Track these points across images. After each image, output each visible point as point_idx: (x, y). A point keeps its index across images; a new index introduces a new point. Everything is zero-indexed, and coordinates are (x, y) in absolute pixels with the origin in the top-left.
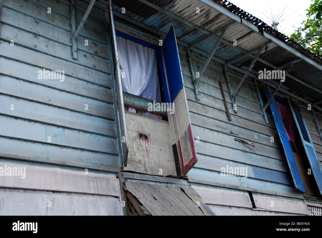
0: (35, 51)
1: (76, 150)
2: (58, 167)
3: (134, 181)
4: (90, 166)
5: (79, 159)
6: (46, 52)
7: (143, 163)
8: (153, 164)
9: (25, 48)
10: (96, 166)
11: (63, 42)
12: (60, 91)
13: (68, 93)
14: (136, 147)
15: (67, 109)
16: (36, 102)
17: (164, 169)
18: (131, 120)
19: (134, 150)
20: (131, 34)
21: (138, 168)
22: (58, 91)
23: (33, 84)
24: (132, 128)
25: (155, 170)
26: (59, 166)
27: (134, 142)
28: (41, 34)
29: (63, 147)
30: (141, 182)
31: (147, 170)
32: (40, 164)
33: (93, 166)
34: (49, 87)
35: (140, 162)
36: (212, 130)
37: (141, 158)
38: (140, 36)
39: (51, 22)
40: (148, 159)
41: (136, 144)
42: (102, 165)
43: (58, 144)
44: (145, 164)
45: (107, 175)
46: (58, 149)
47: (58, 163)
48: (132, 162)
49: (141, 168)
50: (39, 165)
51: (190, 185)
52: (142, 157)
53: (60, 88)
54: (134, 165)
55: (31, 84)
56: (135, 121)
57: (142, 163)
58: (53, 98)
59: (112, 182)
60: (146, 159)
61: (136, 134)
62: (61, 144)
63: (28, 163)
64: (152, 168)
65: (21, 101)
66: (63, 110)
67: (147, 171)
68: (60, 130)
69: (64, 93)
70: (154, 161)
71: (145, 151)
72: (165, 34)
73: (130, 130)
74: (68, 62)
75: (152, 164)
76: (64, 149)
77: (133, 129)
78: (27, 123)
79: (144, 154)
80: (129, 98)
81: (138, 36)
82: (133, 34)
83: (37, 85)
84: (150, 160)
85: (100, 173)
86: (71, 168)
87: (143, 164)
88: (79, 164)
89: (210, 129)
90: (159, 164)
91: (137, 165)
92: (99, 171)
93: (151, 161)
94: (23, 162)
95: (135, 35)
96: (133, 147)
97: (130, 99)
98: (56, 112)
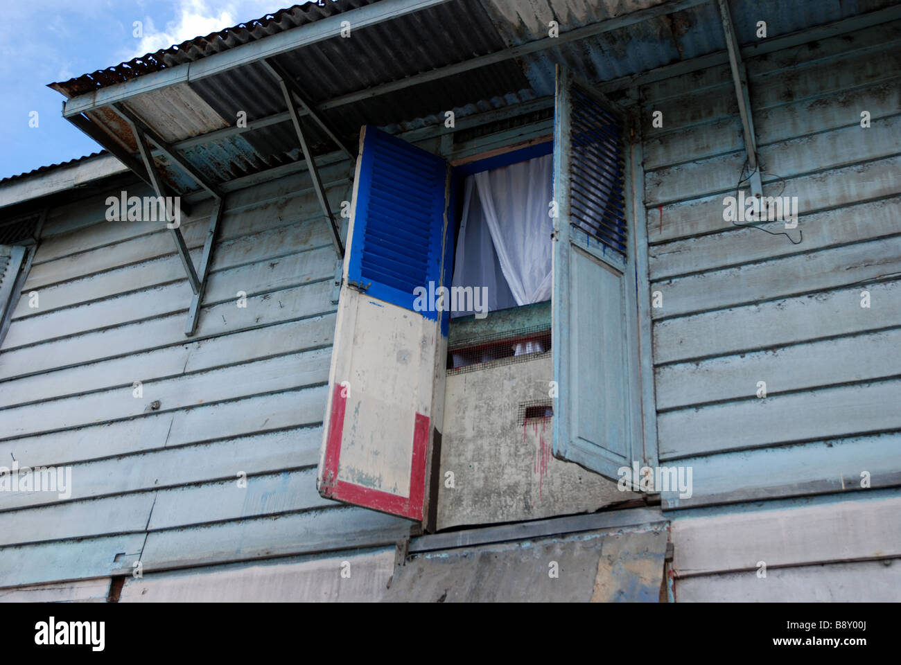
0: (258, 328)
1: (307, 513)
2: (258, 565)
3: (444, 555)
4: (328, 543)
5: (310, 534)
6: (277, 320)
7: (522, 489)
8: (558, 482)
9: (241, 334)
10: (345, 539)
11: (319, 277)
12: (294, 393)
13: (311, 389)
14: (507, 450)
15: (302, 426)
16: (241, 436)
17: (597, 488)
18: (505, 381)
19: (500, 463)
20: (519, 144)
21: (501, 508)
22: (290, 392)
23: (243, 401)
24: (506, 400)
25: (560, 500)
26: (262, 561)
27: (503, 439)
28: (274, 286)
29: (277, 517)
30: (466, 551)
31: (532, 507)
32: (222, 567)
33: (336, 543)
34: (272, 393)
35: (512, 490)
36: (826, 290)
37: (520, 478)
38: (546, 136)
39: (301, 247)
40: (542, 472)
41: (509, 441)
42: (363, 533)
43: (265, 512)
44: (528, 492)
45: (374, 555)
46: (268, 523)
47: (256, 556)
48: (486, 498)
49: (511, 506)
50: (222, 570)
51: (668, 519)
52: (524, 473)
53: (292, 385)
54: (492, 503)
55: (239, 402)
56: (517, 380)
57: (519, 492)
58: (274, 414)
59: (381, 570)
60: (537, 477)
61: (514, 413)
62: (272, 511)
63: (200, 569)
64: (553, 496)
65: (214, 446)
66: (294, 431)
67: (531, 510)
68: (281, 477)
69: (304, 391)
70: (561, 474)
71: (537, 453)
72: (629, 77)
73: (497, 409)
74: (324, 316)
75: (553, 485)
76: (282, 521)
77: (506, 405)
78: (217, 486)
79: (531, 463)
80: (511, 320)
81: (542, 137)
82: (524, 142)
83: (249, 400)
84: (549, 475)
85: (355, 554)
86: (285, 559)
87: (520, 494)
88: (302, 546)
89: (810, 294)
90: (580, 479)
91: (500, 501)
92: (353, 551)
93: (552, 476)
94: (193, 570)
95: (530, 141)
96: (500, 454)
97: (513, 321)
98: (277, 442)
